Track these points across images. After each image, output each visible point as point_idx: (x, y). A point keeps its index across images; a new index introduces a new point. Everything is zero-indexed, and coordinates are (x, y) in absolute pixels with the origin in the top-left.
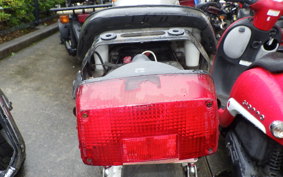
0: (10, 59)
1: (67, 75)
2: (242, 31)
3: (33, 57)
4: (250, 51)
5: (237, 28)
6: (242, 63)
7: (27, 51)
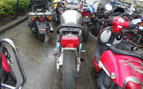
0: (5, 34)
1: (31, 43)
2: (108, 32)
3: (16, 33)
4: (111, 40)
5: (106, 31)
6: (107, 44)
7: (13, 30)
